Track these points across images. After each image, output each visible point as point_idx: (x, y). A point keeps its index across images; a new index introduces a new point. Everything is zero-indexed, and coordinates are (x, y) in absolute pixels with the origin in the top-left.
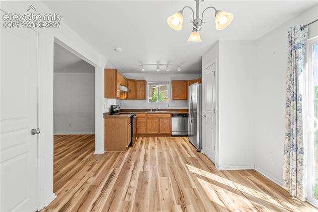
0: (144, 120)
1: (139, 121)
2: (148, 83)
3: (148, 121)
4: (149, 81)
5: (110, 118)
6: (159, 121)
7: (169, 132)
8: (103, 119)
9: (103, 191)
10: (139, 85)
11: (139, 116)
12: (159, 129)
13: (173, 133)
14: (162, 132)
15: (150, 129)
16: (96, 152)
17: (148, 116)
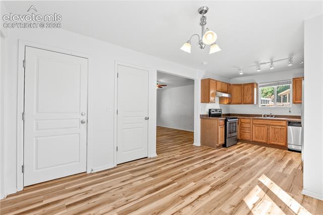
0: (247, 125)
1: (244, 126)
2: (259, 85)
3: (254, 127)
4: (261, 83)
5: (208, 119)
6: (268, 129)
7: (283, 144)
8: (199, 119)
9: (177, 162)
10: (246, 89)
11: (244, 121)
12: (268, 138)
13: (289, 147)
14: (273, 143)
15: (256, 137)
16: (193, 144)
17: (254, 122)
